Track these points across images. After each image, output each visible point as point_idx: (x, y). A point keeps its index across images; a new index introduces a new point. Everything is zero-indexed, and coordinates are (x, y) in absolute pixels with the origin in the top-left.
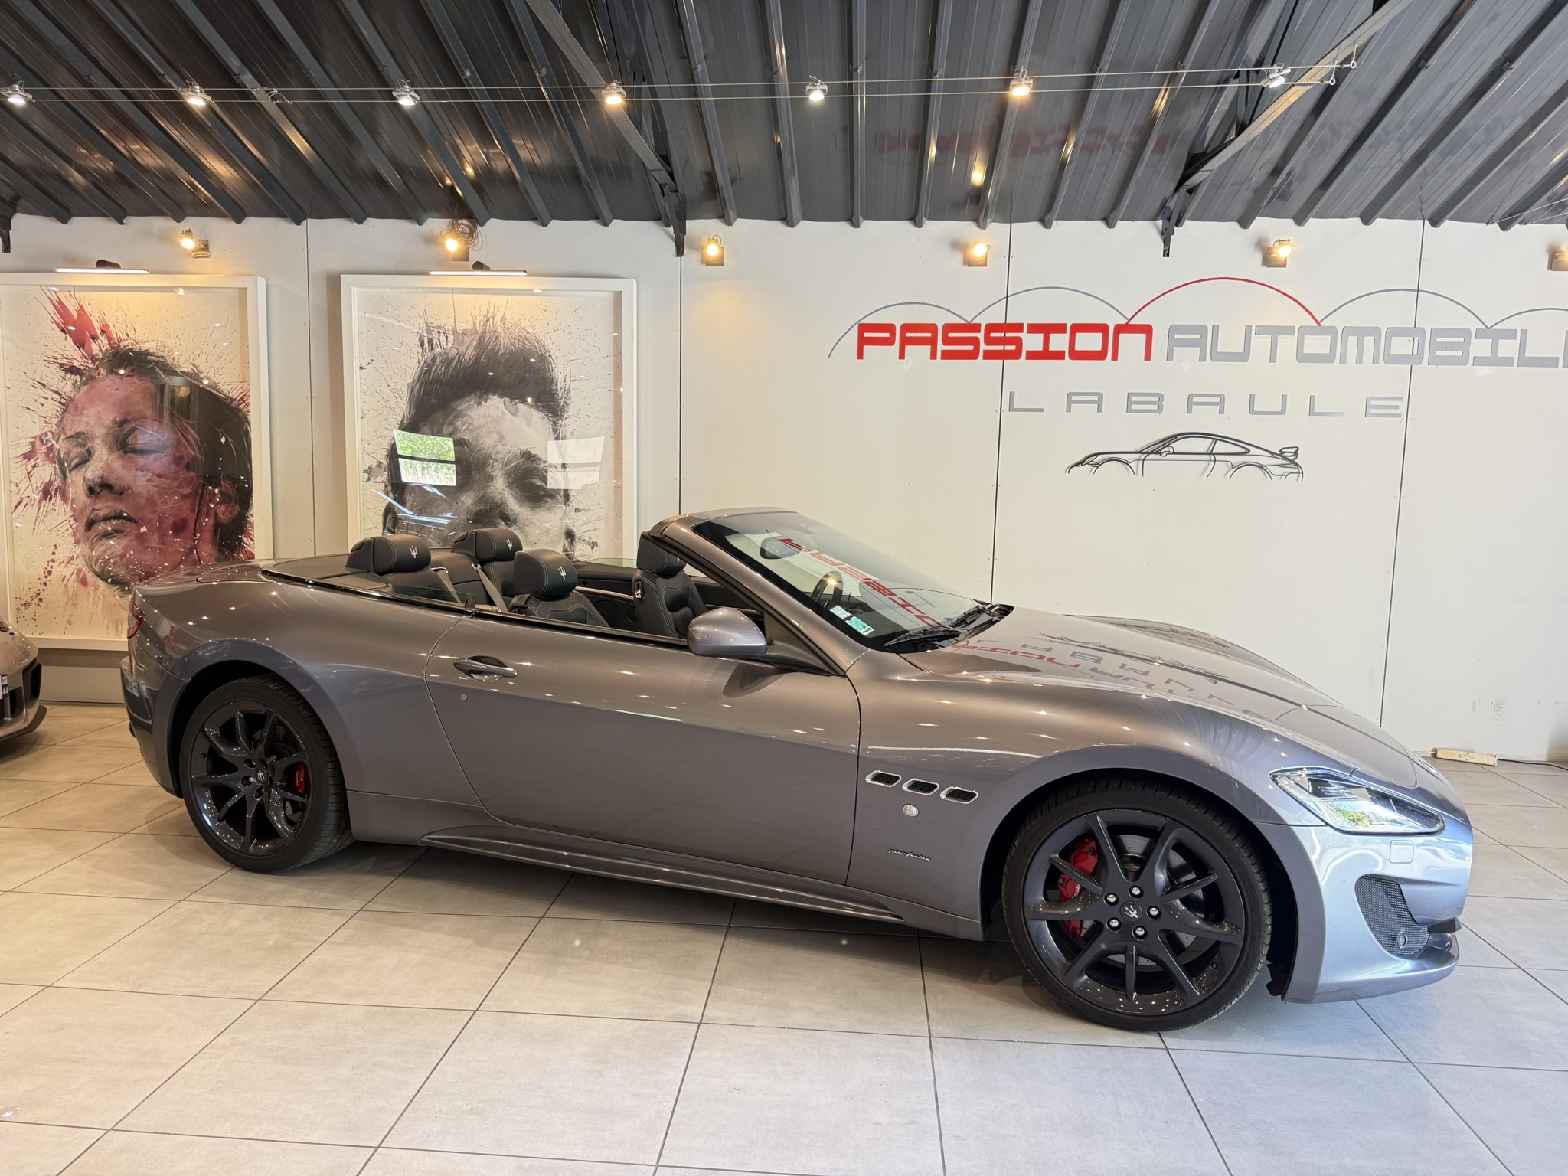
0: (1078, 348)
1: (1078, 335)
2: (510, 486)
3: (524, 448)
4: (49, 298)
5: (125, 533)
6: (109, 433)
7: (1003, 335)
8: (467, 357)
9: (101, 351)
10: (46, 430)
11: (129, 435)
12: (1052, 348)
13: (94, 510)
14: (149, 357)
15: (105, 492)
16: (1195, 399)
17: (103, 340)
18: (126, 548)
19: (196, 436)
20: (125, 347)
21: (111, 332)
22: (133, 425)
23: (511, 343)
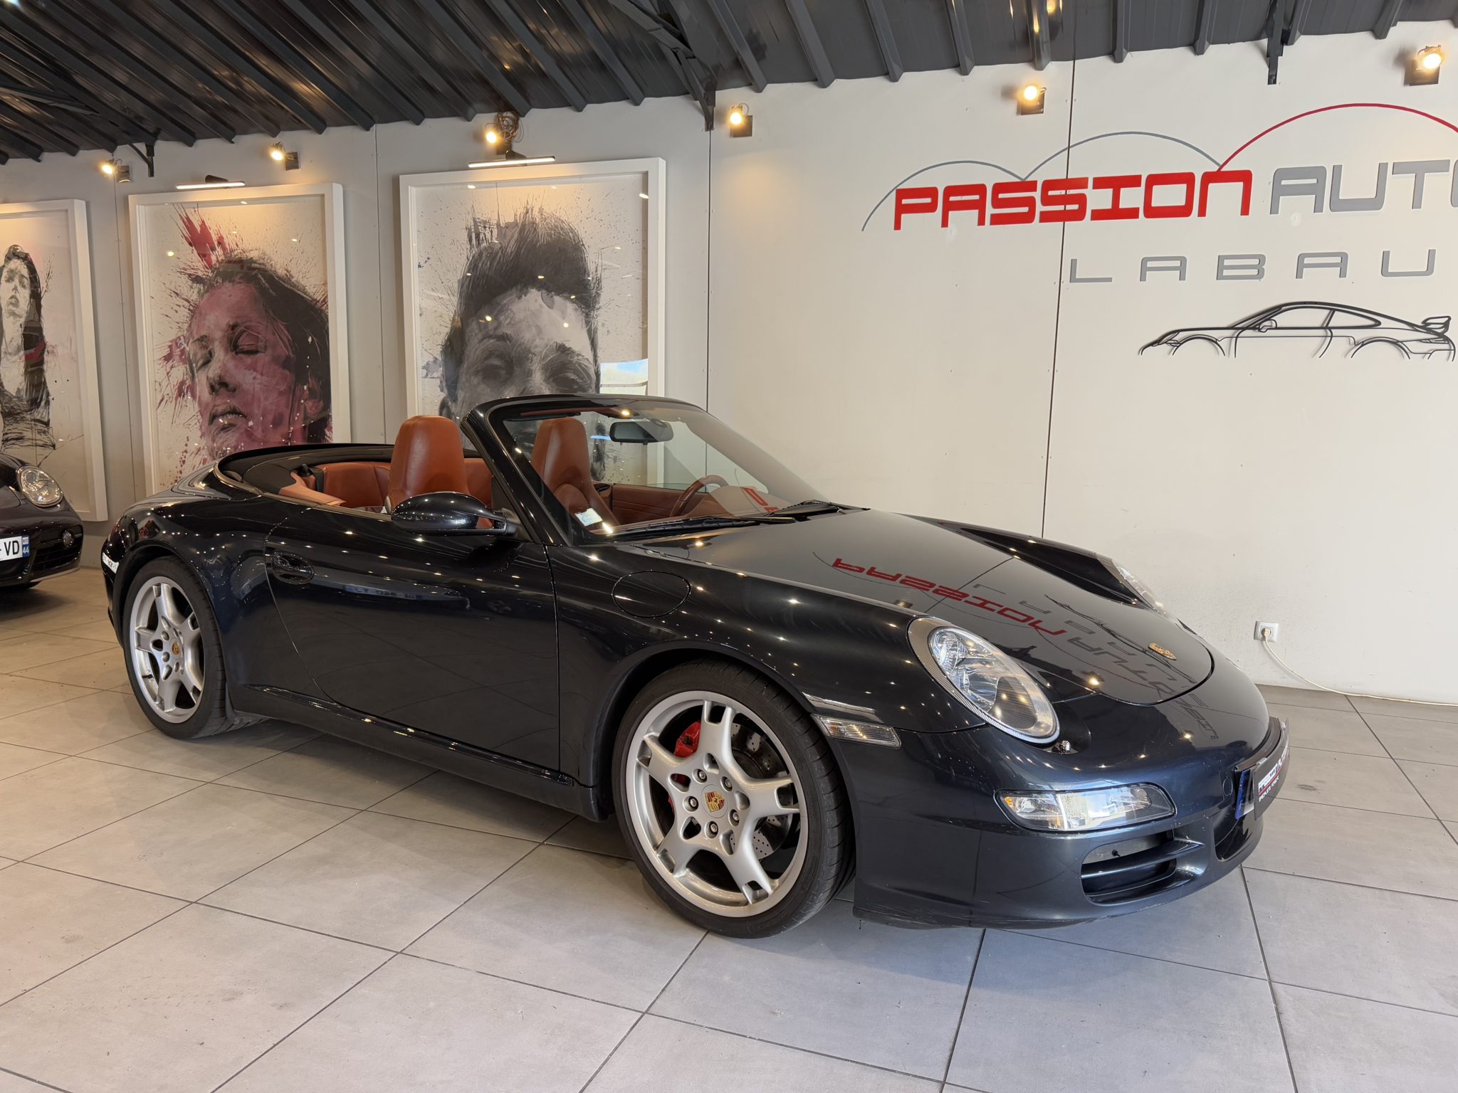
0: (1154, 204)
1: (1156, 189)
2: (547, 380)
3: (560, 342)
4: (180, 216)
5: (237, 427)
6: (224, 336)
7: (1063, 192)
8: (509, 250)
9: (218, 261)
10: (179, 334)
11: (239, 338)
12: (1122, 206)
13: (214, 406)
14: (253, 265)
15: (223, 390)
16: (1307, 261)
17: (219, 250)
18: (238, 442)
19: (289, 337)
20: (235, 256)
21: (224, 244)
22: (242, 328)
23: (547, 233)
